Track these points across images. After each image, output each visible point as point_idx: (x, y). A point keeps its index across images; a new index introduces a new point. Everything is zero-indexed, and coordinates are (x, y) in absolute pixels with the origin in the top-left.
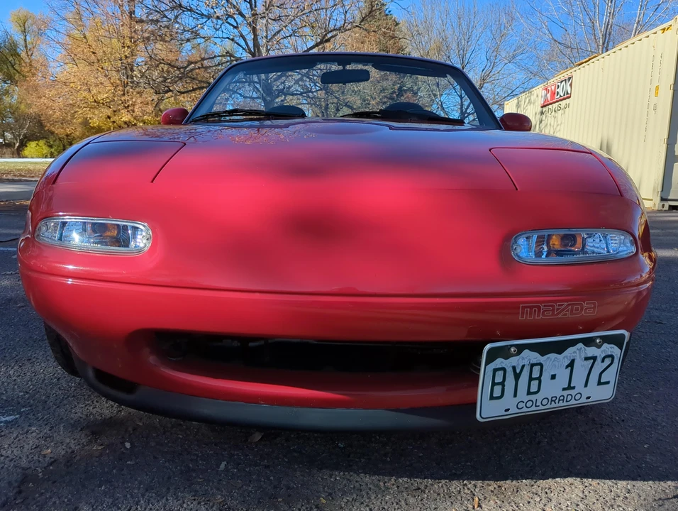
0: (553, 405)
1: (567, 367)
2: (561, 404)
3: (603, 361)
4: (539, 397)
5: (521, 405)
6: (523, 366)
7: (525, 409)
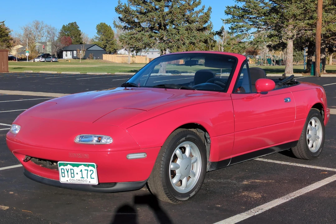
0: (79, 182)
1: (80, 171)
2: (82, 182)
3: (90, 171)
4: (75, 178)
5: (71, 180)
6: (68, 169)
7: (72, 182)
